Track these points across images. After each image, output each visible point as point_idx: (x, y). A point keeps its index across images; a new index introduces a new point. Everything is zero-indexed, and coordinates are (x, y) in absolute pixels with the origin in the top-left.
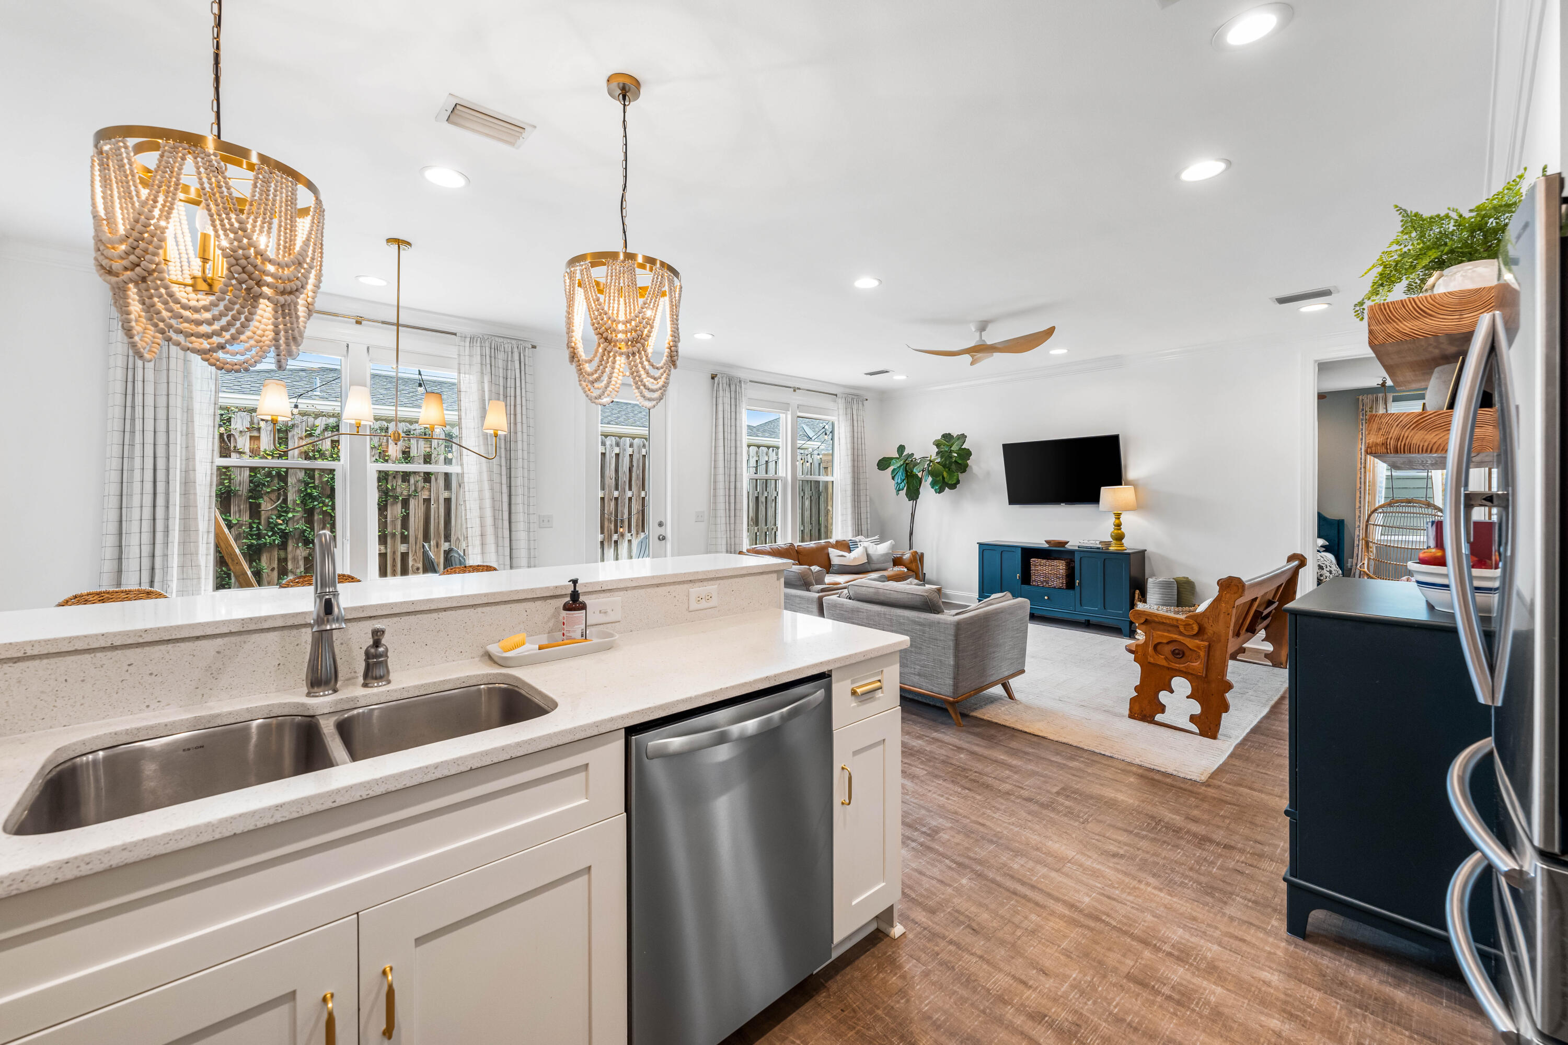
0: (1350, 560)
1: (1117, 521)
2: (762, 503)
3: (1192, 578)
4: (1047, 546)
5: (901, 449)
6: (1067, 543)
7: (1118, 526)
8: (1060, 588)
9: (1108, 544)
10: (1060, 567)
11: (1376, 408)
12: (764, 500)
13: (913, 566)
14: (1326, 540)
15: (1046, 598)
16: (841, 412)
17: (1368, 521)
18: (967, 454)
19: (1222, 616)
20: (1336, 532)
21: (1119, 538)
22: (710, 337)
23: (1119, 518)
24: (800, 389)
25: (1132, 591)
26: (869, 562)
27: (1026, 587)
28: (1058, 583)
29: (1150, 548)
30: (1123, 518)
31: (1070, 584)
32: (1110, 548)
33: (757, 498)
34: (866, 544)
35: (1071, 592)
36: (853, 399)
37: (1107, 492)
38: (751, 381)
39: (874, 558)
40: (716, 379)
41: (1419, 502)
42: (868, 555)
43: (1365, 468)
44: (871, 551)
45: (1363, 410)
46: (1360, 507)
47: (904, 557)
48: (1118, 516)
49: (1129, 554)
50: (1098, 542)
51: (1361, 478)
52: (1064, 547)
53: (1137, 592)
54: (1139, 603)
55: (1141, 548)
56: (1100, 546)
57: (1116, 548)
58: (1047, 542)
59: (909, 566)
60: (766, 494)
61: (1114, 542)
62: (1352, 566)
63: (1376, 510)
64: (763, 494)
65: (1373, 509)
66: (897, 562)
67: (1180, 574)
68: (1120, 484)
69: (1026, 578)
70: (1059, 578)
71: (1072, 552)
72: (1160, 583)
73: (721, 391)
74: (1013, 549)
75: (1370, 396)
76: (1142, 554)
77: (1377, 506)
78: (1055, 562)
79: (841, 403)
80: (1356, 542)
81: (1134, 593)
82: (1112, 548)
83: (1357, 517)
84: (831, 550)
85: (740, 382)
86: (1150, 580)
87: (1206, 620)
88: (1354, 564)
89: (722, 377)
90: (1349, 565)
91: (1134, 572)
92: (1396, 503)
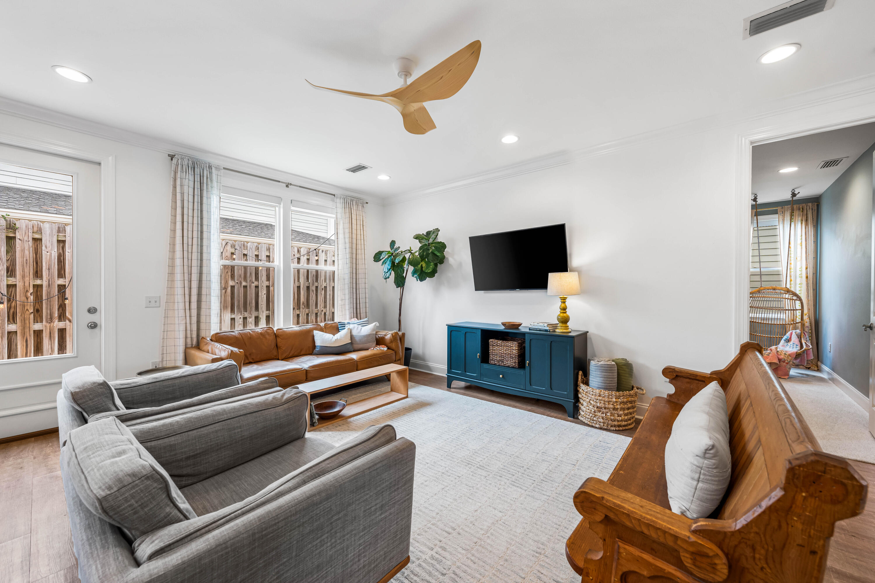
1: (563, 305)
2: (313, 291)
3: (630, 359)
4: (502, 328)
5: (393, 243)
6: (520, 325)
7: (564, 309)
8: (513, 367)
9: (555, 326)
10: (513, 347)
12: (314, 289)
13: (393, 346)
15: (501, 376)
16: (340, 210)
18: (442, 246)
19: (793, 553)
21: (565, 321)
22: (85, 80)
23: (564, 302)
24: (291, 184)
25: (576, 371)
26: (351, 343)
27: (485, 366)
28: (512, 362)
29: (592, 331)
30: (568, 302)
31: (522, 365)
32: (557, 330)
33: (308, 288)
34: (351, 326)
35: (521, 372)
36: (352, 201)
37: (554, 278)
38: (224, 168)
39: (357, 339)
40: (175, 161)
41: (782, 289)
42: (352, 337)
44: (354, 333)
47: (386, 337)
48: (564, 300)
49: (573, 337)
50: (546, 325)
52: (517, 329)
53: (581, 373)
54: (582, 385)
55: (583, 329)
56: (548, 328)
57: (561, 331)
58: (504, 324)
59: (389, 345)
60: (316, 284)
61: (560, 325)
64: (313, 284)
66: (380, 341)
67: (619, 355)
68: (566, 271)
69: (485, 357)
70: (513, 358)
71: (524, 334)
72: (601, 366)
73: (179, 172)
74: (474, 331)
76: (584, 335)
78: (510, 343)
79: (339, 204)
81: (578, 374)
82: (559, 331)
84: (316, 333)
85: (210, 167)
86: (592, 363)
87: (748, 552)
89: (182, 159)
91: (578, 353)
92: (764, 290)
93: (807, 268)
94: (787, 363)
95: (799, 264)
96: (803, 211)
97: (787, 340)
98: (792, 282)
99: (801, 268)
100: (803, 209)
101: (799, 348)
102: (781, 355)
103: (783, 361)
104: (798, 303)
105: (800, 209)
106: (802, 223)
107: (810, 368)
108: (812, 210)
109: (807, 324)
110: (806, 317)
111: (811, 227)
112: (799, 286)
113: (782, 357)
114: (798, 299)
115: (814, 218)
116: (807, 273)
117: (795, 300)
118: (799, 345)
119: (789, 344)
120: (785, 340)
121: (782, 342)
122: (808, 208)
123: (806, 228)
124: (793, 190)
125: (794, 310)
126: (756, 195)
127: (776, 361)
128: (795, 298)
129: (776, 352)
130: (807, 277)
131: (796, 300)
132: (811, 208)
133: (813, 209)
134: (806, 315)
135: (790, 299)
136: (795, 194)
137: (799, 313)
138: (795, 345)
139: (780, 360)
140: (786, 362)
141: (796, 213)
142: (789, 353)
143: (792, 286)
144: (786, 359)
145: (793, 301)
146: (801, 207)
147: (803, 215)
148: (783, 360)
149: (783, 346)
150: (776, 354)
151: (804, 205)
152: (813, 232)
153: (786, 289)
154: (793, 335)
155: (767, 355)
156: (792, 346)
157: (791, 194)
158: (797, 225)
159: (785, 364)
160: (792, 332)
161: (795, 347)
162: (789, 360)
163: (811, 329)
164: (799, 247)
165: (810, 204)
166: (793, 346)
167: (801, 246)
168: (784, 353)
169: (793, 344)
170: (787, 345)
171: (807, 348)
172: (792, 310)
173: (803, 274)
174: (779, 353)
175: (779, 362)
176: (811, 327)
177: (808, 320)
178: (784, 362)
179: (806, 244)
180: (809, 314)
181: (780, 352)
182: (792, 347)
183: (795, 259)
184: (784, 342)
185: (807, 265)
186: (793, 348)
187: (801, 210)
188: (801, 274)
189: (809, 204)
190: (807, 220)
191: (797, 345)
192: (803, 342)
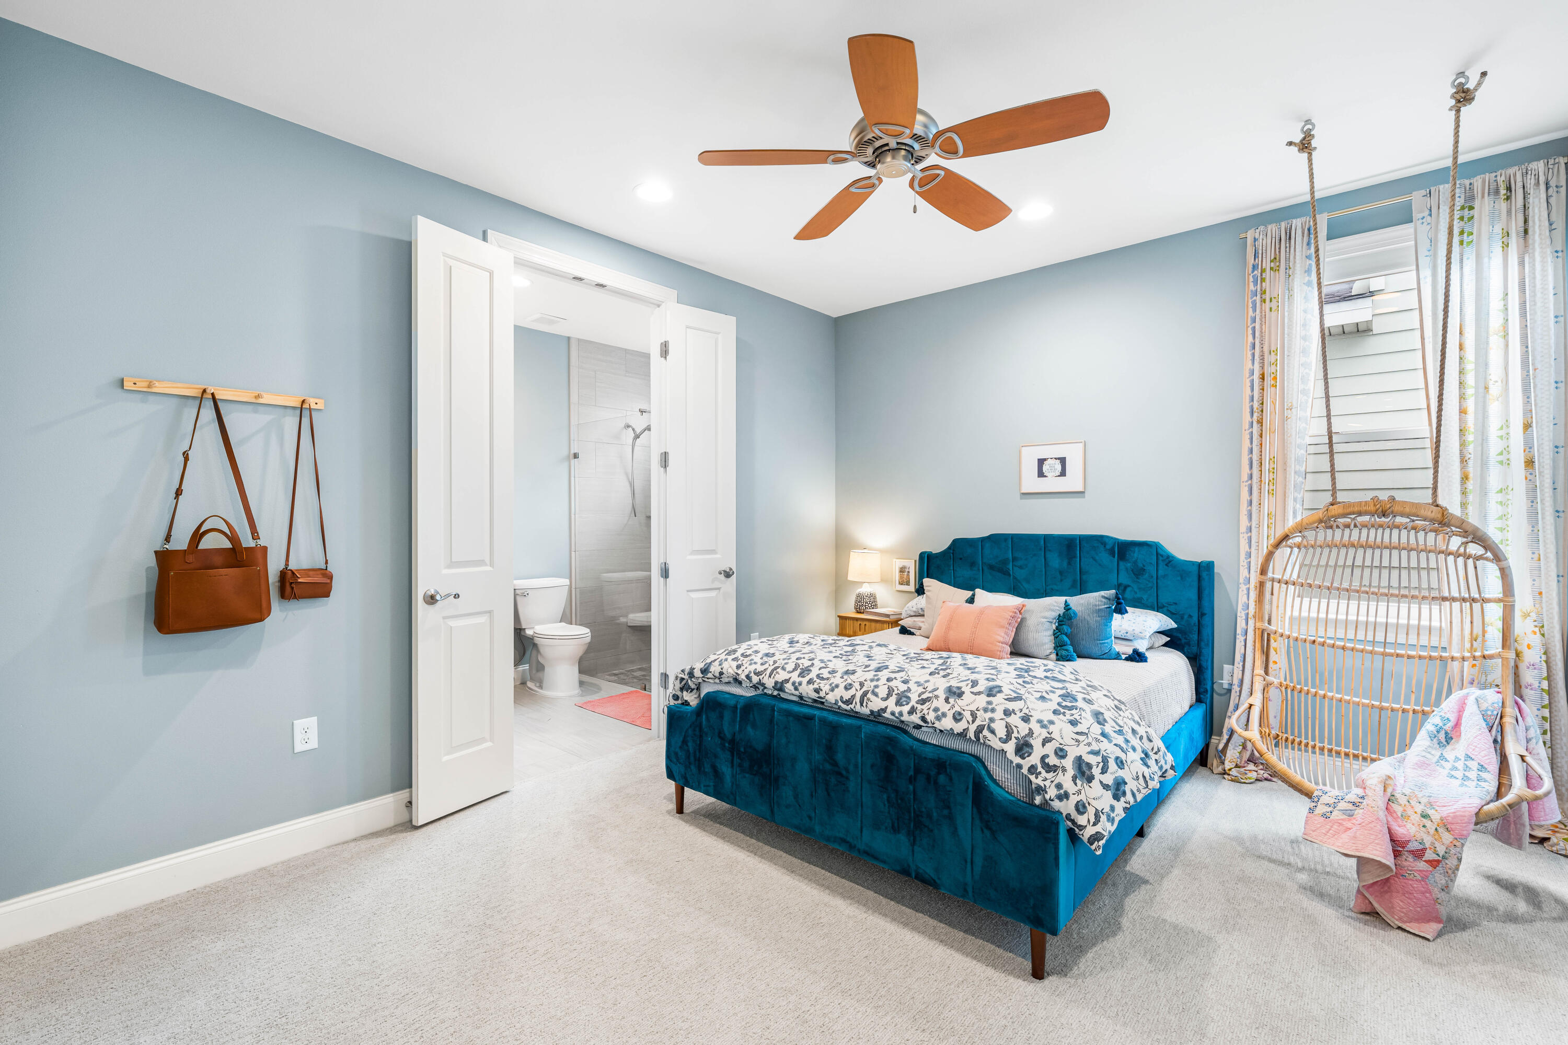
0: (1227, 667)
11: (1287, 260)
14: (1171, 614)
17: (1263, 572)
20: (1193, 594)
41: (1412, 511)
43: (1260, 422)
45: (1255, 267)
46: (1250, 529)
51: (1251, 451)
62: (1231, 685)
63: (1286, 537)
65: (1280, 533)
75: (1272, 228)
77: (1291, 523)
80: (1241, 624)
83: (1243, 556)
88: (1236, 682)
90: (1225, 682)
92: (1344, 515)
93: (1527, 426)
94: (1434, 864)
95: (1494, 409)
96: (1508, 198)
97: (1442, 736)
98: (1470, 485)
99: (1506, 424)
100: (1509, 189)
101: (1491, 785)
102: (1405, 817)
103: (1412, 852)
104: (1491, 572)
105: (1497, 192)
106: (1506, 246)
107: (1548, 839)
108: (1547, 189)
109: (1533, 656)
110: (1523, 628)
111: (1543, 262)
112: (1499, 497)
113: (1408, 829)
114: (1489, 554)
115: (1553, 218)
116: (1528, 446)
117: (1478, 558)
118: (1494, 766)
119: (1451, 752)
120: (1432, 737)
121: (1422, 740)
122: (1530, 181)
123: (1522, 263)
124: (1461, 74)
125: (1474, 600)
126: (1308, 122)
127: (1382, 853)
128: (1474, 549)
129: (1382, 804)
130: (1530, 463)
131: (1480, 558)
132: (1542, 179)
133: (1553, 183)
134: (1526, 615)
135: (1457, 555)
136: (1468, 90)
137: (1494, 612)
138: (1474, 765)
139: (1398, 846)
140: (1429, 855)
141: (1484, 206)
142: (1445, 812)
143: (1471, 498)
144: (1428, 841)
145: (1470, 562)
146: (1501, 180)
147: (1509, 212)
148: (1413, 846)
149: (1422, 765)
150: (1382, 814)
151: (1511, 171)
152: (1551, 278)
153: (1435, 513)
154: (1466, 714)
155: (1344, 811)
156: (1460, 765)
157: (1453, 97)
158: (1486, 260)
159: (1422, 865)
160: (1466, 697)
161: (1473, 775)
162: (1441, 850)
163: (1549, 678)
164: (1495, 342)
165: (1539, 166)
166: (1467, 768)
167: (1506, 336)
168: (1419, 809)
169: (1468, 757)
170: (1442, 757)
171: (1529, 793)
172: (1464, 600)
173: (1512, 450)
174: (1398, 810)
175: (1397, 854)
176: (1549, 668)
177: (1536, 640)
178: (1419, 854)
179: (1524, 328)
180: (1540, 614)
181: (1403, 800)
182: (1459, 774)
183: (1482, 390)
184: (1427, 742)
185: (1527, 412)
186: (1465, 778)
187: (1503, 191)
188: (1507, 449)
189: (1533, 165)
190: (1526, 232)
191: (1482, 768)
192: (1513, 749)
